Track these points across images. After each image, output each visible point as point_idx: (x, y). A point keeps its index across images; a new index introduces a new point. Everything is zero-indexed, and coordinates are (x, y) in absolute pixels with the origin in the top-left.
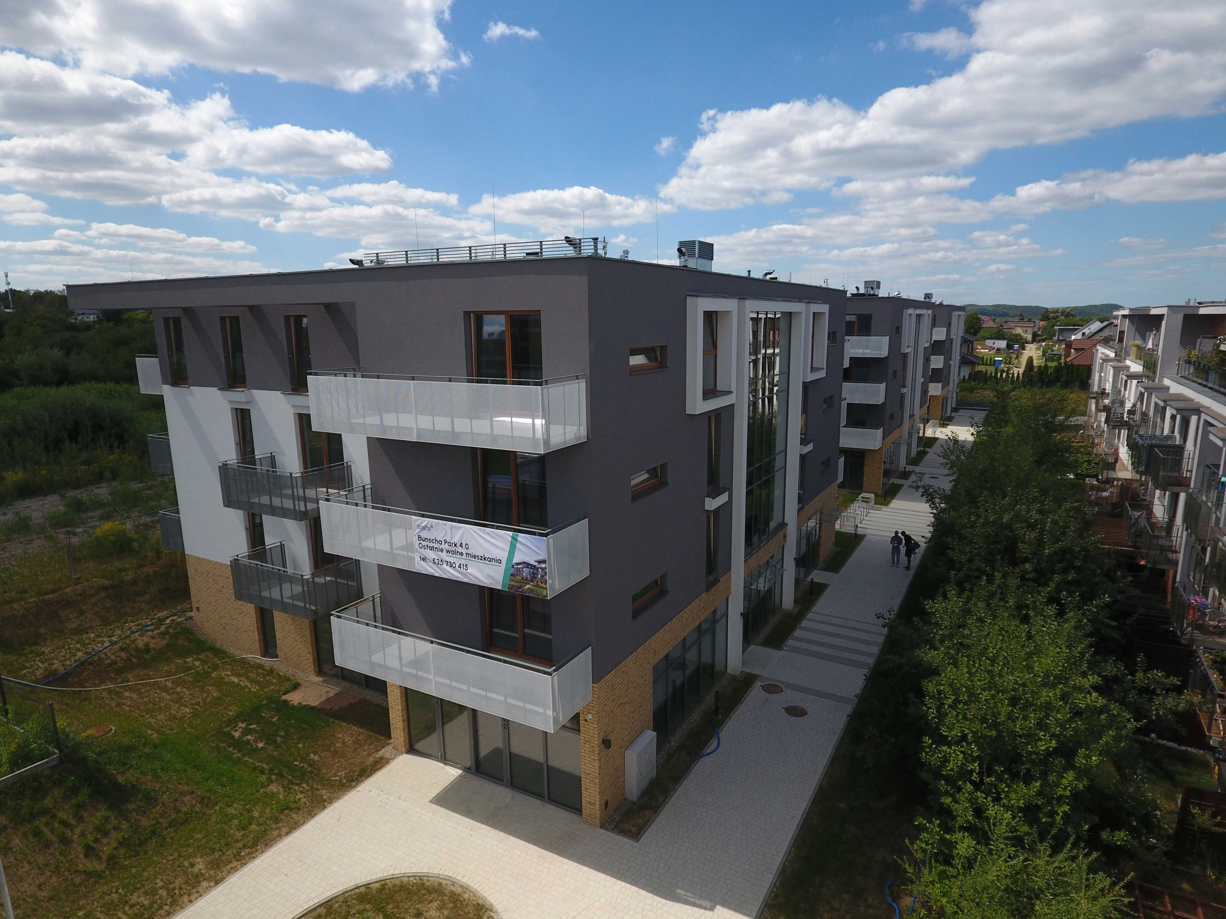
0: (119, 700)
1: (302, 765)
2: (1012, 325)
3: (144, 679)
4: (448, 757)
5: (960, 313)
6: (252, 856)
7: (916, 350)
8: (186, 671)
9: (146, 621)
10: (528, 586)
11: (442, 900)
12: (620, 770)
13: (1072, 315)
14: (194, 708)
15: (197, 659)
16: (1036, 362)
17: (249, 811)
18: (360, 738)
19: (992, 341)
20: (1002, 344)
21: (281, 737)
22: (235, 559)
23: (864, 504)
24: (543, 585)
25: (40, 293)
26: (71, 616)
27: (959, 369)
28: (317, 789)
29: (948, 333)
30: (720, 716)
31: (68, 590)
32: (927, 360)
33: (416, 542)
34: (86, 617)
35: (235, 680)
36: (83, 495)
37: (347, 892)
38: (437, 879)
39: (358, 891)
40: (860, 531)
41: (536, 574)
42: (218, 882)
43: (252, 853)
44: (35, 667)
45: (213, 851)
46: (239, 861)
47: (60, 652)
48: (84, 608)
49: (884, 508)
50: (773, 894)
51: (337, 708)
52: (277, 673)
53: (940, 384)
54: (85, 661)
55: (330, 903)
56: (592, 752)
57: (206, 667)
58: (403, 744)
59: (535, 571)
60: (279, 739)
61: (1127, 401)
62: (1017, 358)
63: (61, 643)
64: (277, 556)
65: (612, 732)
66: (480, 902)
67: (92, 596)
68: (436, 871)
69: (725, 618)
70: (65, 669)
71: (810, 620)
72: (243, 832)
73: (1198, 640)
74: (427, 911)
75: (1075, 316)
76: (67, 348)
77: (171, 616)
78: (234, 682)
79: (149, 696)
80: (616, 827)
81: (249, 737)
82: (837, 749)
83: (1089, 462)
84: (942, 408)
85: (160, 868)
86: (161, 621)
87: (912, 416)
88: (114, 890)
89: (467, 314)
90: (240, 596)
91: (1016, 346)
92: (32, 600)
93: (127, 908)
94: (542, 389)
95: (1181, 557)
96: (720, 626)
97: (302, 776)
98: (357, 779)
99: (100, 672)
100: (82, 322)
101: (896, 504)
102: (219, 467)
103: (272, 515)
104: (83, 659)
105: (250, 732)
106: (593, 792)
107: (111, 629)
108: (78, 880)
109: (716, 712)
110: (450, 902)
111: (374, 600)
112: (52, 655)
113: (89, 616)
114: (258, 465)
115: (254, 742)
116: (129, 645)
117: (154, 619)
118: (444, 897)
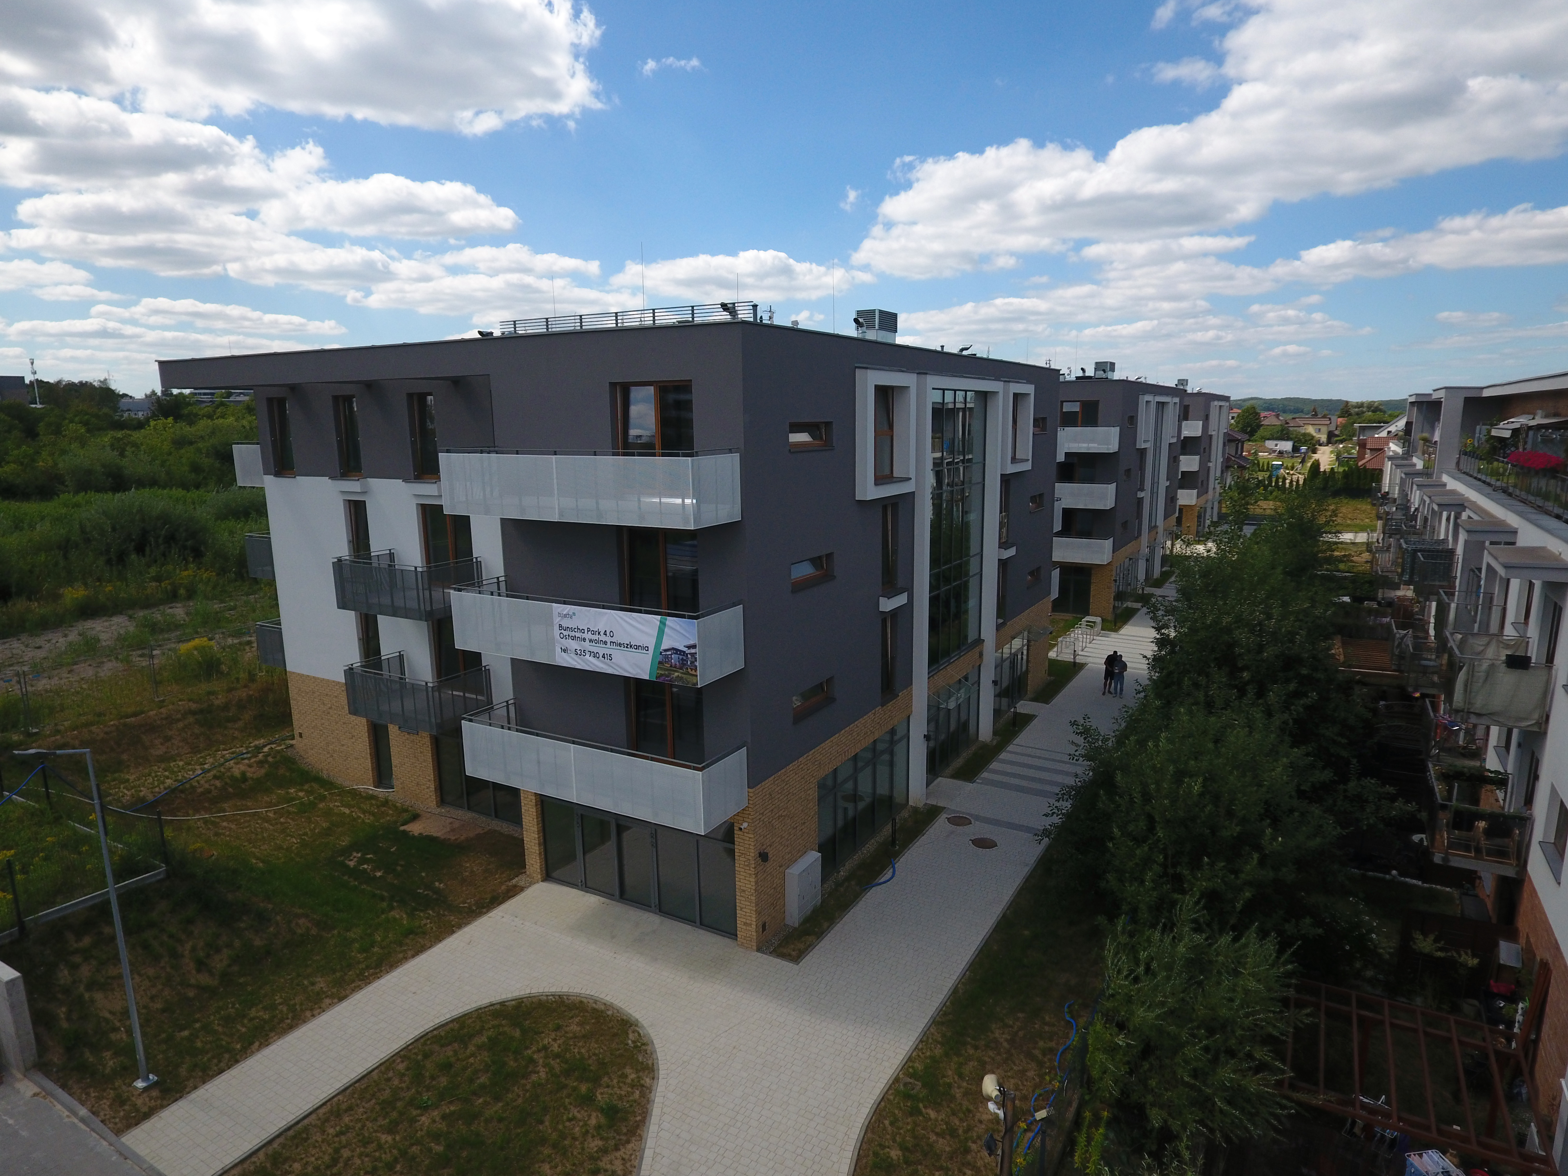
0: (216, 830)
1: (426, 892)
2: (1301, 423)
3: (242, 810)
4: (589, 885)
5: (1223, 404)
6: (377, 976)
7: (1157, 448)
8: (289, 803)
9: (241, 749)
10: (676, 674)
11: (584, 1016)
12: (780, 890)
13: (1381, 410)
14: (302, 839)
15: (301, 790)
16: (1323, 469)
17: (370, 935)
18: (490, 867)
19: (1274, 442)
20: (1287, 446)
21: (401, 866)
22: (350, 668)
23: (1089, 630)
24: (693, 672)
25: (74, 384)
26: (157, 742)
27: (1222, 473)
28: (444, 915)
29: (1205, 428)
30: (897, 847)
31: (152, 713)
32: (1174, 461)
33: (557, 632)
34: (172, 744)
35: (347, 811)
36: (157, 615)
37: (480, 1009)
38: (578, 998)
39: (491, 1008)
40: (1079, 660)
41: (685, 660)
42: (341, 999)
43: (377, 973)
44: (121, 794)
45: (334, 971)
46: (363, 980)
47: (146, 780)
48: (170, 733)
49: (1113, 635)
51: (463, 838)
52: (393, 804)
53: (1195, 491)
54: (176, 789)
56: (747, 866)
57: (311, 798)
58: (539, 870)
59: (685, 658)
60: (399, 868)
62: (1302, 462)
63: (147, 771)
64: (395, 665)
65: (770, 846)
66: (625, 1018)
67: (179, 720)
68: (577, 991)
69: (906, 740)
70: (154, 796)
71: (1009, 752)
72: (365, 955)
74: (567, 1026)
75: (1384, 411)
77: (270, 744)
78: (344, 813)
79: (249, 826)
80: (774, 950)
81: (365, 866)
82: (1027, 880)
84: (1198, 521)
85: (278, 986)
86: (258, 749)
87: (1153, 528)
88: (230, 1006)
89: (613, 385)
90: (354, 711)
91: (1303, 448)
92: (112, 723)
93: (246, 1021)
94: (692, 461)
96: (899, 749)
97: (427, 903)
99: (193, 800)
100: (131, 419)
101: (1129, 630)
102: (333, 563)
103: (394, 615)
104: (173, 787)
105: (367, 861)
106: (748, 911)
107: (201, 757)
108: (191, 994)
109: (893, 842)
110: (593, 1019)
111: (507, 706)
112: (138, 783)
113: (176, 742)
114: (374, 561)
115: (371, 871)
116: (224, 774)
117: (250, 747)
118: (586, 1014)
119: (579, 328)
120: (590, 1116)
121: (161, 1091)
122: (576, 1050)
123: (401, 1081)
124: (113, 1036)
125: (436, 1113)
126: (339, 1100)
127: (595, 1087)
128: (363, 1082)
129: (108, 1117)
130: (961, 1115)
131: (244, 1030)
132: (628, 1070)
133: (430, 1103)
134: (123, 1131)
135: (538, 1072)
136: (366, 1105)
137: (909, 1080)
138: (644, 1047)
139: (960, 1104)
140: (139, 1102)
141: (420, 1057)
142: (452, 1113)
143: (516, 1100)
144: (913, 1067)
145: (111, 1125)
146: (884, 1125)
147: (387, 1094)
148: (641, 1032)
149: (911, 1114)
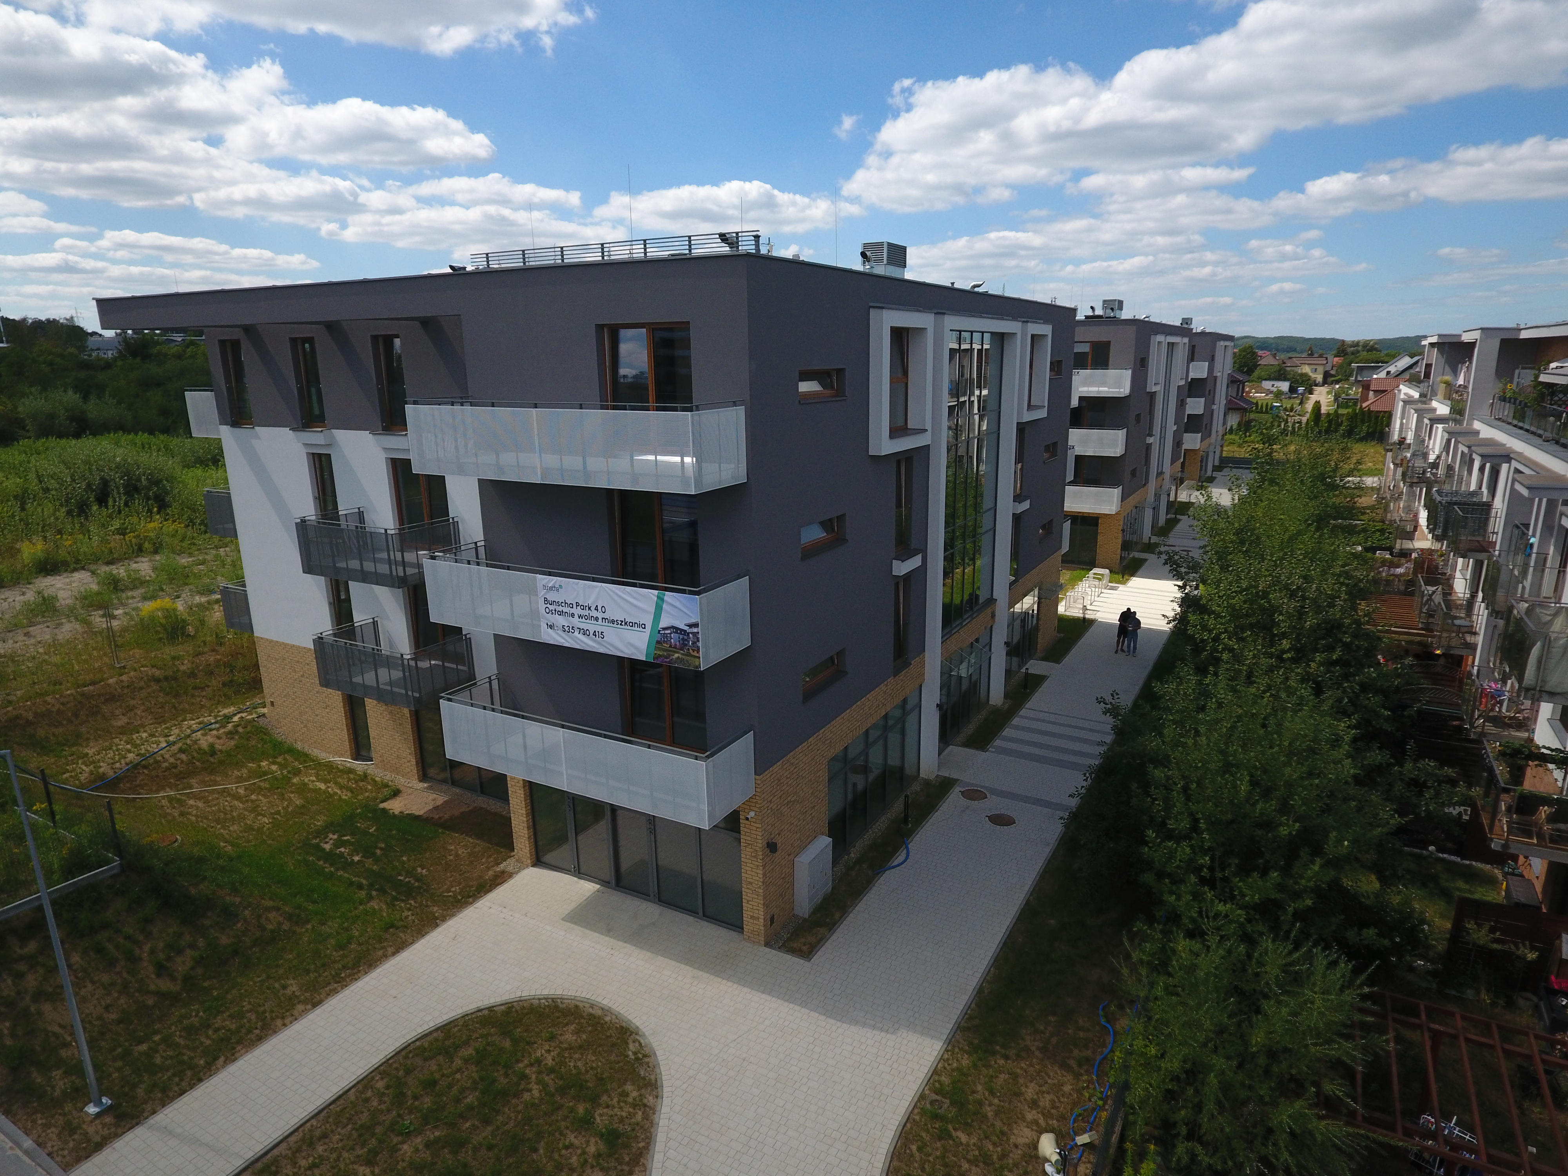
0: (182, 809)
1: (407, 880)
2: (1298, 362)
3: (210, 786)
4: (583, 870)
5: (1227, 343)
6: (354, 978)
7: (1166, 391)
8: (261, 777)
9: (209, 718)
10: (676, 655)
11: (579, 1023)
12: (789, 881)
13: (1376, 350)
14: (274, 818)
15: (274, 763)
16: (1324, 410)
17: (347, 929)
18: (476, 850)
19: (1270, 383)
20: (1285, 386)
21: (381, 849)
22: (319, 638)
23: (1096, 583)
24: (695, 654)
25: (40, 322)
26: (117, 712)
27: (1225, 416)
28: (427, 906)
29: (1211, 369)
30: (910, 825)
31: (111, 681)
32: (1181, 404)
33: (542, 606)
34: (136, 714)
35: (322, 786)
36: (119, 571)
37: (467, 1015)
38: (573, 1002)
39: (480, 1014)
40: (1089, 615)
41: (686, 640)
42: (315, 1005)
43: (354, 974)
44: (79, 771)
45: (308, 972)
46: (339, 982)
47: (106, 754)
48: (132, 702)
49: (1121, 587)
50: (967, 1016)
51: (446, 816)
52: (372, 779)
53: (1200, 435)
54: (138, 764)
55: (447, 1027)
56: (755, 857)
57: (285, 772)
58: (528, 855)
59: (686, 637)
60: (378, 852)
61: (1431, 452)
62: (1301, 403)
63: (107, 744)
64: (369, 634)
65: (779, 834)
66: (624, 1024)
67: (141, 688)
68: (572, 993)
69: (917, 710)
70: (115, 772)
71: (1022, 717)
72: (341, 952)
73: (1491, 734)
74: (561, 1035)
75: (1380, 351)
76: (85, 390)
77: (239, 713)
78: (320, 789)
79: (218, 804)
80: (784, 945)
81: (342, 850)
82: (1049, 862)
83: (1382, 531)
84: (1201, 466)
85: (246, 991)
86: (228, 718)
87: (1160, 474)
88: (194, 1014)
89: (600, 327)
90: (325, 682)
91: (1301, 389)
92: (69, 692)
93: (210, 1032)
94: (692, 417)
95: (1480, 640)
96: (911, 719)
97: (408, 892)
98: (474, 895)
99: (157, 776)
100: (99, 359)
101: (1136, 582)
102: (296, 524)
103: (363, 581)
104: (136, 762)
105: (343, 844)
106: (756, 904)
107: (167, 728)
108: (150, 1001)
109: (905, 820)
110: (589, 1026)
111: (490, 683)
112: (98, 757)
113: (139, 712)
114: (342, 522)
115: (348, 855)
116: (190, 746)
117: (220, 716)
118: (582, 1021)
119: (560, 261)
120: (588, 1142)
121: (115, 1117)
122: (572, 1064)
123: (381, 1102)
124: (64, 1053)
125: (419, 1140)
126: (312, 1126)
127: (593, 1108)
128: (338, 1103)
129: (56, 1148)
130: (994, 1138)
131: (208, 1042)
132: (629, 1087)
133: (412, 1128)
134: (72, 1165)
135: (530, 1090)
136: (342, 1132)
137: (935, 1097)
138: (646, 1060)
139: (993, 1125)
140: (91, 1130)
141: (401, 1073)
142: (437, 1140)
143: (507, 1123)
144: (939, 1081)
145: (59, 1159)
146: (911, 1150)
147: (364, 1118)
148: (642, 1041)
149: (940, 1138)
